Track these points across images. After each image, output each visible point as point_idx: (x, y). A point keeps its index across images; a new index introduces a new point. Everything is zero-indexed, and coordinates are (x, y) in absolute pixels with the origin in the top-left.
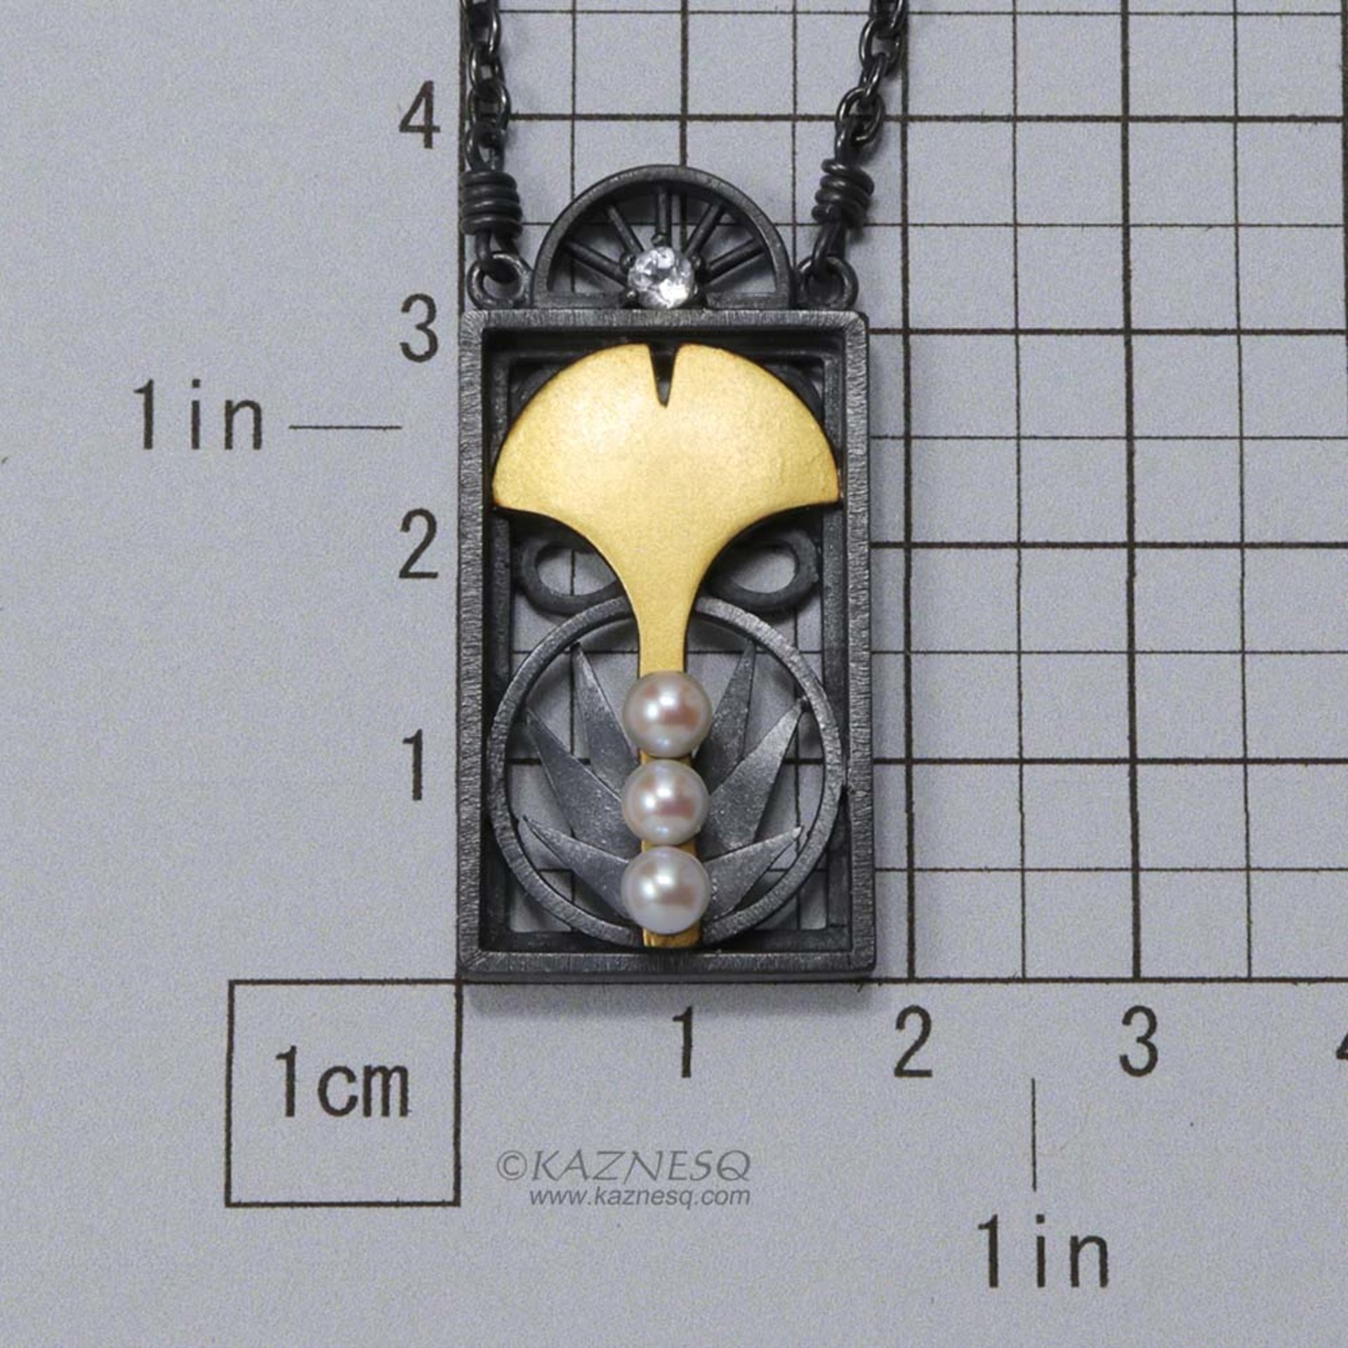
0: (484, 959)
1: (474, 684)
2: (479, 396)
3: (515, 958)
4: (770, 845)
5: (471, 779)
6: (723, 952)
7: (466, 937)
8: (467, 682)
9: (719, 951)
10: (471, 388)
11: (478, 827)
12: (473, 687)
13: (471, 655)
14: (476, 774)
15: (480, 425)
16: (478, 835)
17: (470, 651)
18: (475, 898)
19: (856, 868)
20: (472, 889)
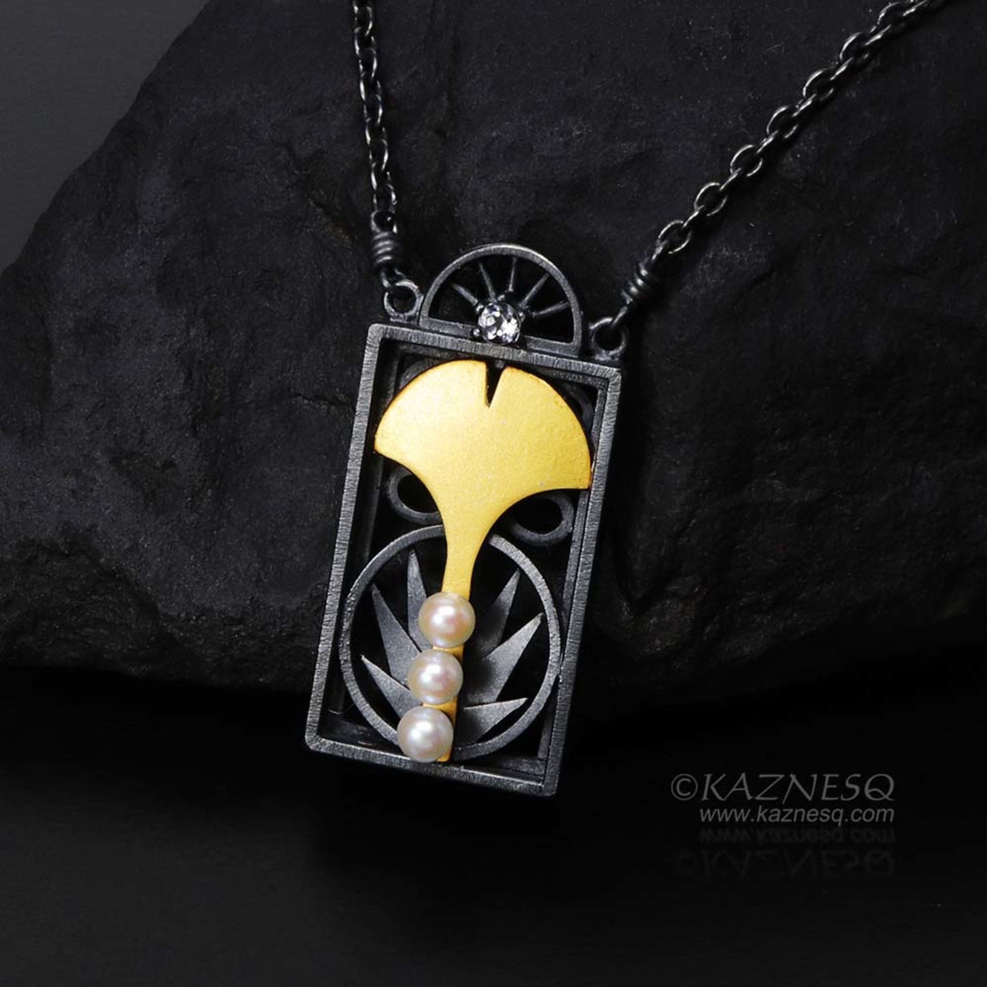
0: (318, 743)
1: (339, 568)
2: (372, 382)
3: (337, 746)
4: (505, 706)
5: (328, 628)
6: (465, 768)
7: (310, 727)
8: (336, 565)
9: (462, 767)
10: (368, 375)
11: (328, 659)
12: (338, 569)
13: (342, 549)
14: (332, 625)
15: (370, 401)
16: (327, 664)
17: (341, 546)
18: (319, 703)
19: (555, 732)
20: (318, 698)
